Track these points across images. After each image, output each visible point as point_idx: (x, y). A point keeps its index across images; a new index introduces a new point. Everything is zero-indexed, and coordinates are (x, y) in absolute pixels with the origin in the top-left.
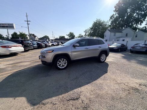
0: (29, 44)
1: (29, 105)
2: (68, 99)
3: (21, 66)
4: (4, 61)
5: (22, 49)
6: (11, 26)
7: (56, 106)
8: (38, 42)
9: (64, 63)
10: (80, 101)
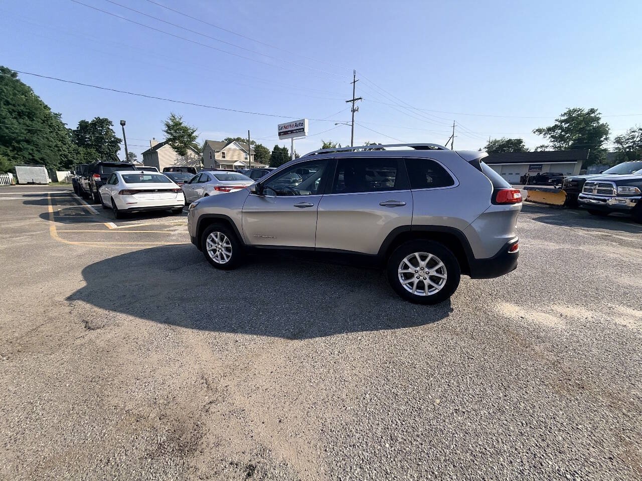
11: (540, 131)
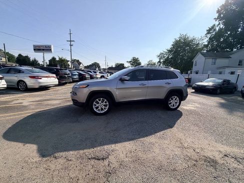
0: (66, 74)
1: (37, 155)
2: (90, 157)
3: (48, 105)
4: (30, 96)
5: (56, 81)
6: (47, 49)
7: (71, 163)
8: (81, 72)
9: (104, 105)
10: (106, 162)
11: (128, 62)
